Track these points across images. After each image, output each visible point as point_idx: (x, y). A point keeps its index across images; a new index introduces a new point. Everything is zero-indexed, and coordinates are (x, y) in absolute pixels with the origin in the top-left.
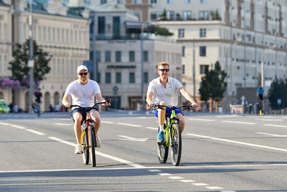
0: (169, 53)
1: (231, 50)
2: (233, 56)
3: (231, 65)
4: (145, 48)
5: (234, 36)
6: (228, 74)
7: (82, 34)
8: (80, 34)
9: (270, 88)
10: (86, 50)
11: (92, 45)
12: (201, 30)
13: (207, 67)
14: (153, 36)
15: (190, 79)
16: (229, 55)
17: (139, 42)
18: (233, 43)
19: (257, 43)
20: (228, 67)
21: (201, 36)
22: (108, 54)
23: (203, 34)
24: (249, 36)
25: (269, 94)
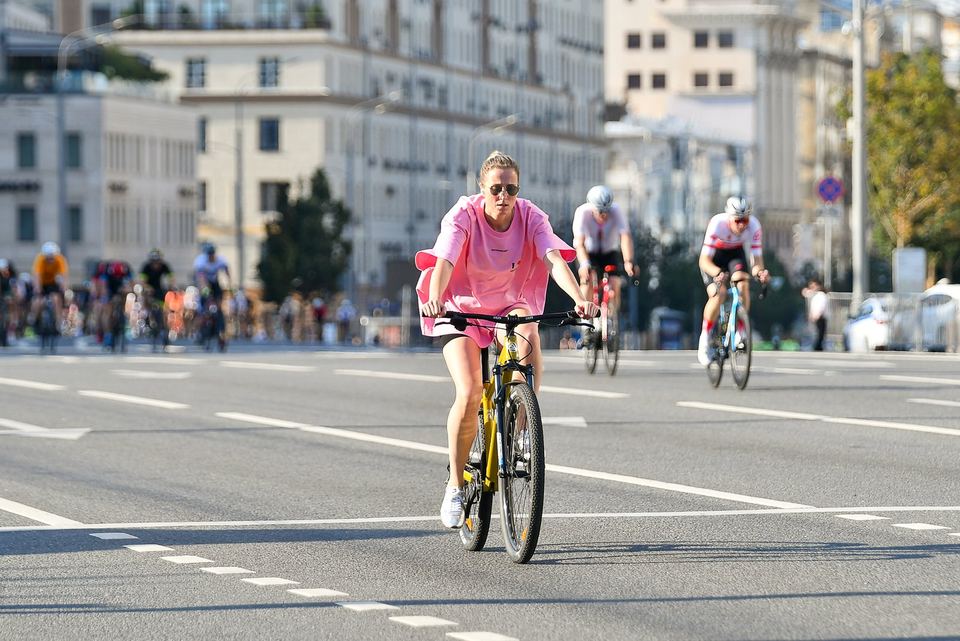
0: (153, 142)
2: (372, 152)
3: (366, 183)
4: (72, 124)
5: (376, 82)
6: (356, 213)
12: (263, 62)
13: (283, 187)
14: (97, 83)
15: (224, 230)
16: (357, 148)
17: (49, 102)
18: (372, 107)
19: (452, 106)
20: (355, 187)
21: (263, 82)
23: (270, 79)
24: (426, 84)
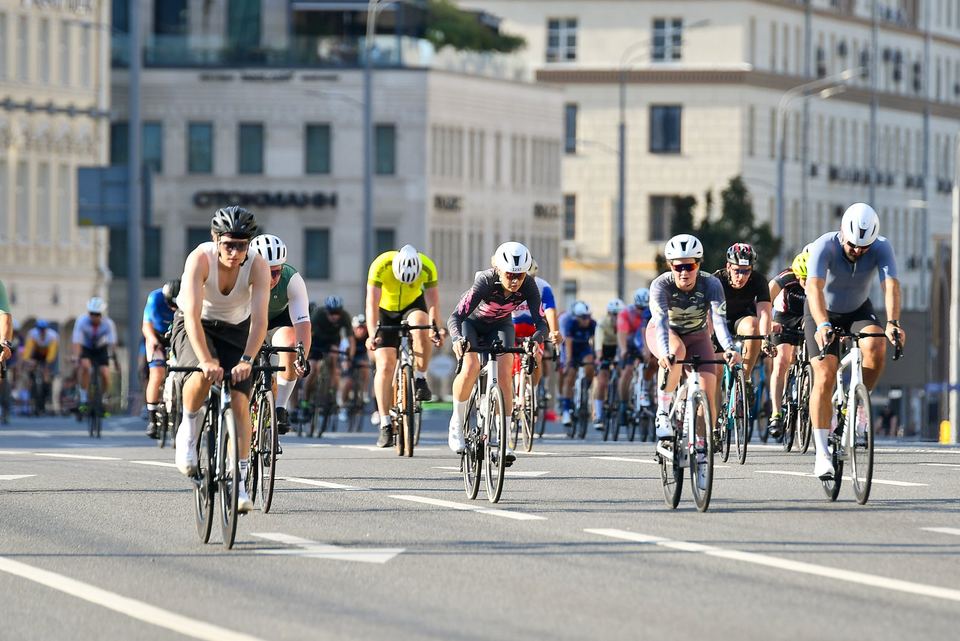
0: (498, 137)
1: (804, 123)
2: (813, 158)
3: (804, 201)
4: (382, 113)
5: (820, 55)
6: (788, 242)
7: (75, 33)
8: (65, 39)
10: (92, 113)
11: (121, 93)
12: (659, 24)
13: (684, 204)
14: (421, 52)
15: (599, 265)
16: (791, 154)
17: (352, 78)
19: (931, 92)
20: (789, 205)
21: (658, 56)
22: (200, 134)
23: (669, 48)
24: (893, 57)
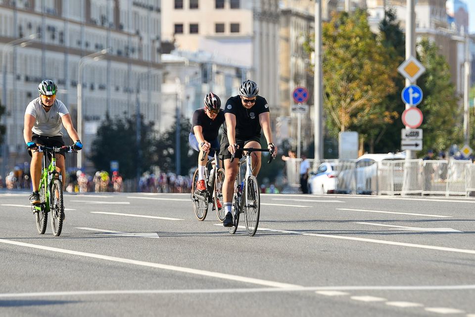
1: (14, 57)
2: (18, 72)
3: (15, 90)
5: (20, 28)
6: (8, 109)
9: (95, 138)
16: (9, 70)
18: (19, 44)
19: (68, 44)
20: (8, 92)
24: (52, 29)
25: (92, 150)
